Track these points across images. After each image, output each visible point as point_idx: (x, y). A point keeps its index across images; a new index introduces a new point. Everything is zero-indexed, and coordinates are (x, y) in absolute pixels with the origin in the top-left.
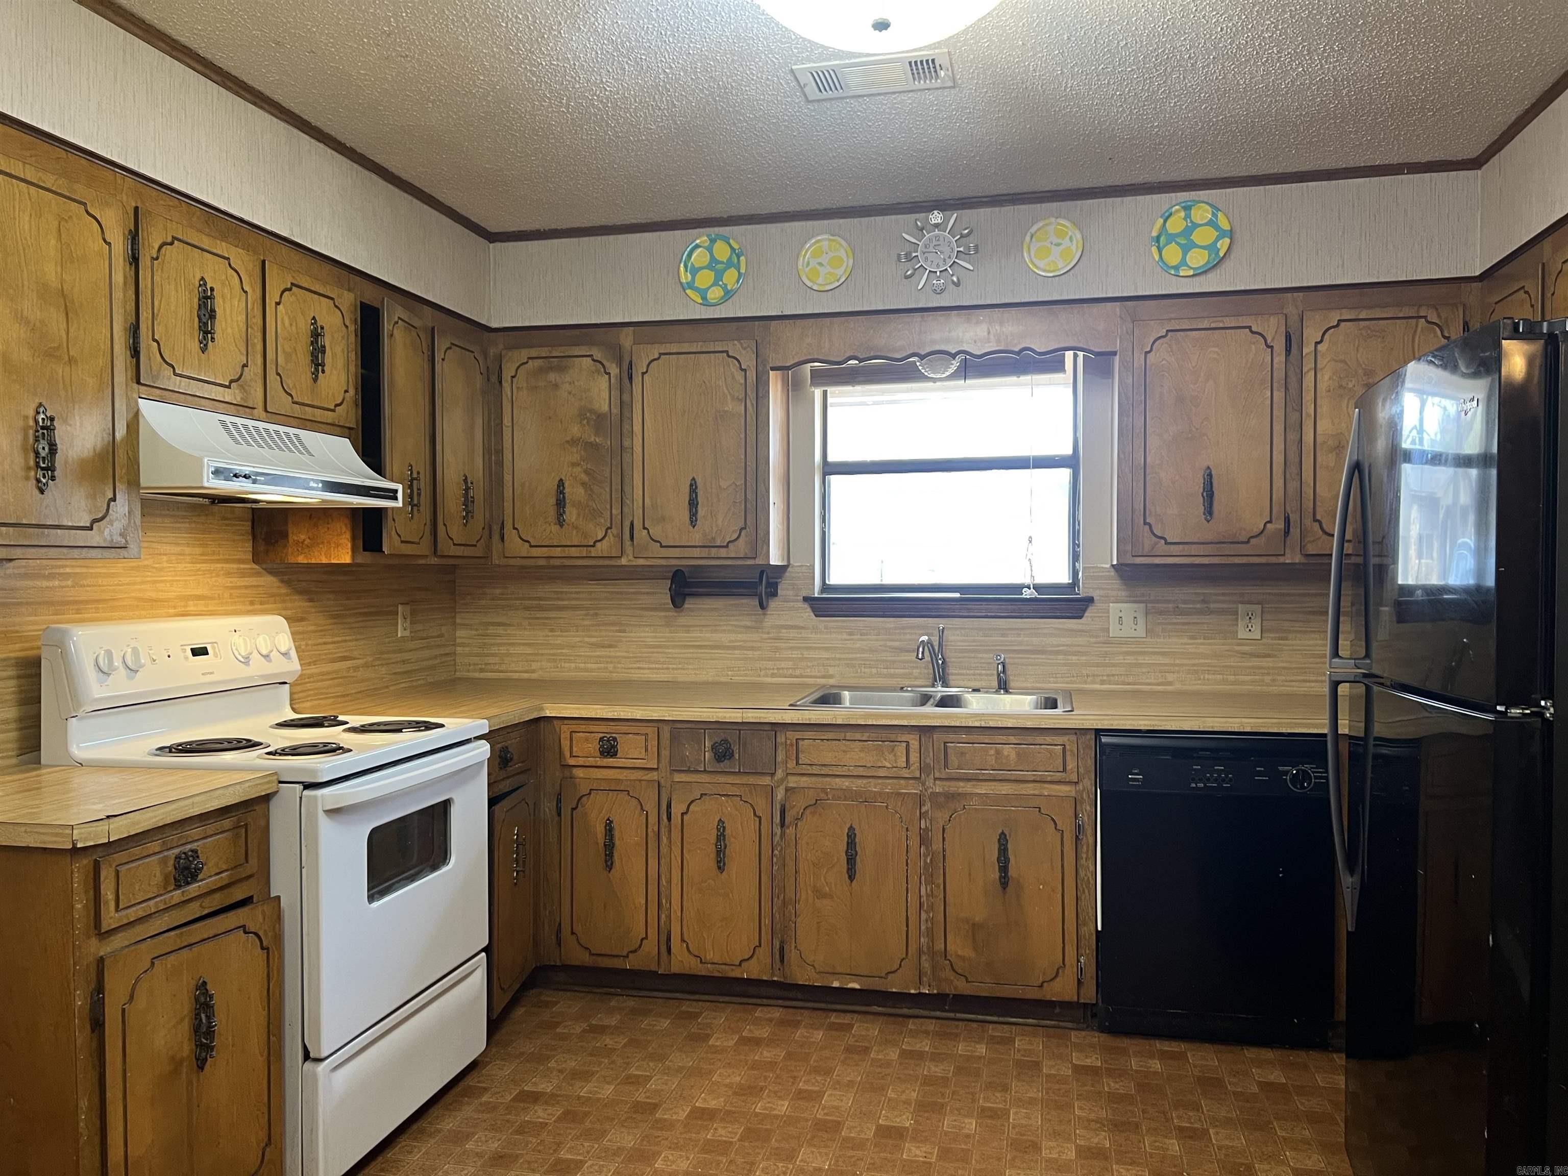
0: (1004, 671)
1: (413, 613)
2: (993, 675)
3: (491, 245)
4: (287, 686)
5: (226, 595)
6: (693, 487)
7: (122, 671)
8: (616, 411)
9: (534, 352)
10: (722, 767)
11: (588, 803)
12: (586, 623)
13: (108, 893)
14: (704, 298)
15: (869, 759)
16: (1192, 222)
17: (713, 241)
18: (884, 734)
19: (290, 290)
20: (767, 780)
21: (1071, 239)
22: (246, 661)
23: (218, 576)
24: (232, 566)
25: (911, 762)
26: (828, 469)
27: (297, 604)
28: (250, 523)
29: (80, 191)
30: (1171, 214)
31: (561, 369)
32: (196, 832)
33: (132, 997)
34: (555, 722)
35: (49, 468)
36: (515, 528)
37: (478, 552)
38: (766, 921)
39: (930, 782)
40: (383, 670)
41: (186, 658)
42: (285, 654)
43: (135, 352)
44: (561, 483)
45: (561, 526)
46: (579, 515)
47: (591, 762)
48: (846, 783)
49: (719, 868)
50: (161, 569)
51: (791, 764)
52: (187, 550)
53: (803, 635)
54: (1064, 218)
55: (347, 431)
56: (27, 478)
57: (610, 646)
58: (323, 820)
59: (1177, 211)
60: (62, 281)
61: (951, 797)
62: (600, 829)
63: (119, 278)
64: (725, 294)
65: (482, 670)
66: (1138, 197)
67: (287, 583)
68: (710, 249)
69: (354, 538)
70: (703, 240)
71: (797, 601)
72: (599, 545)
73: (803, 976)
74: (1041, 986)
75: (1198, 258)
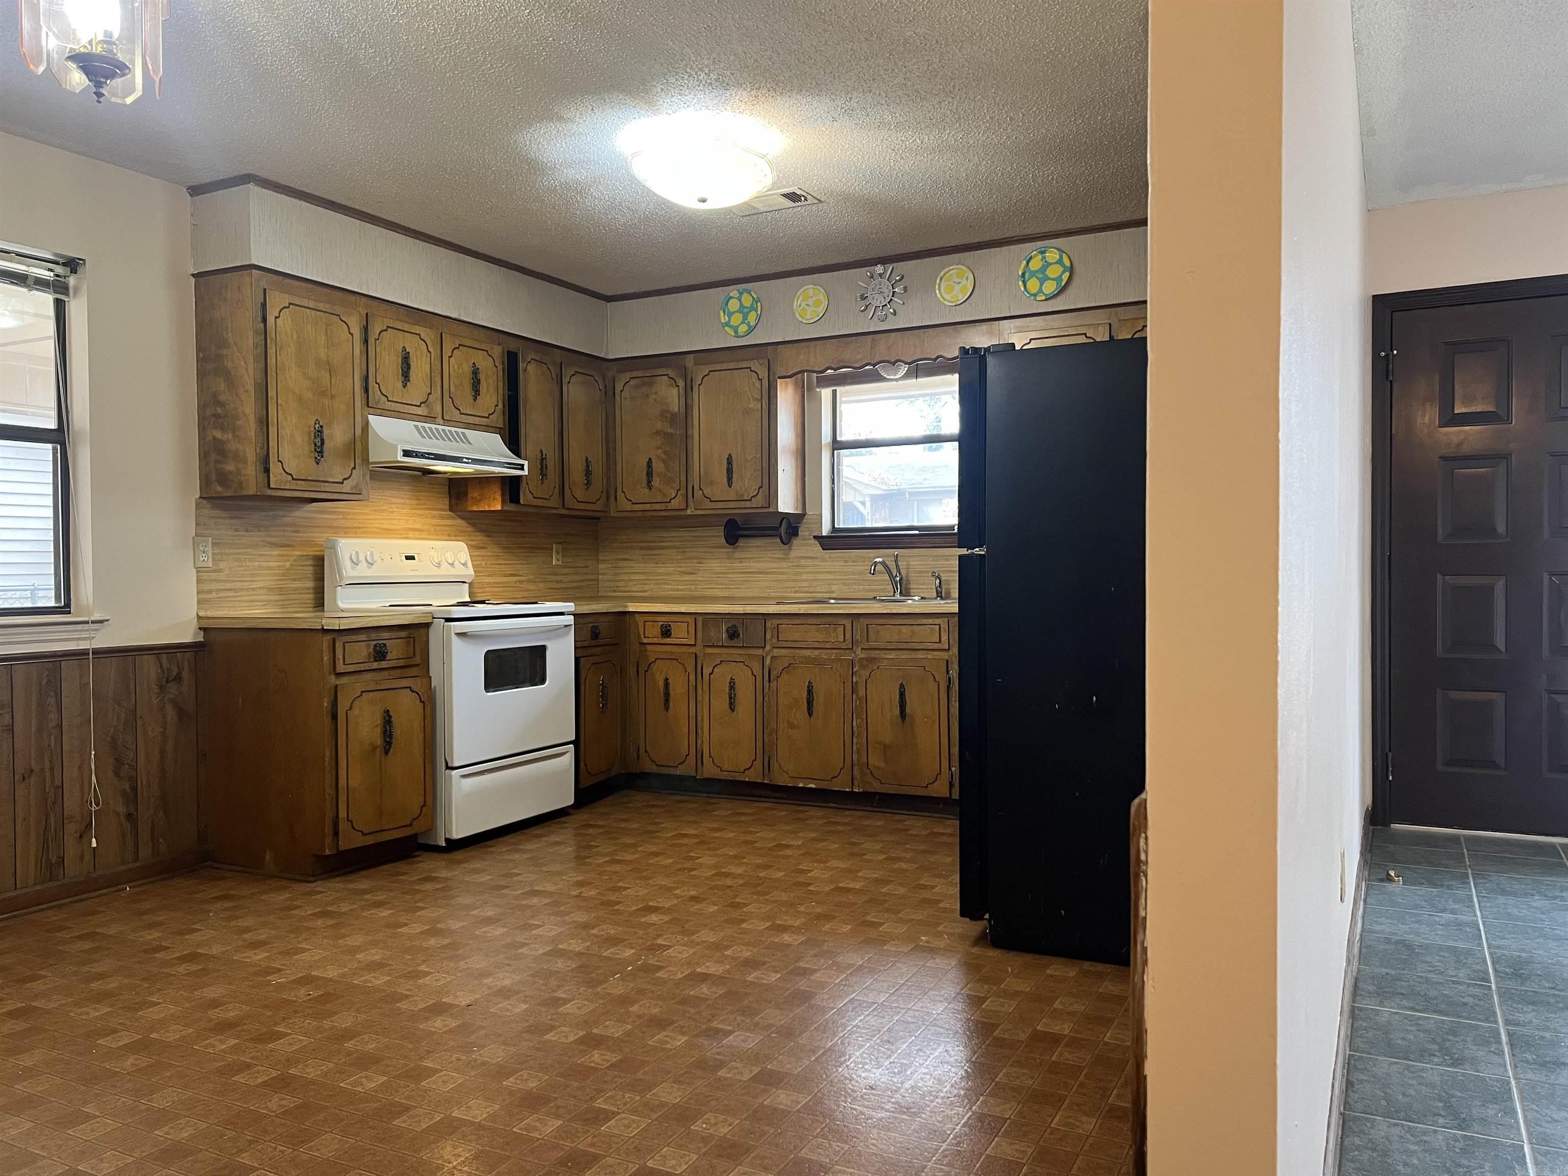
0: (940, 586)
1: (564, 550)
2: (931, 589)
3: (608, 304)
4: (467, 585)
5: (433, 529)
6: (730, 461)
7: (364, 563)
8: (683, 410)
9: (635, 374)
10: (732, 643)
11: (654, 667)
12: (678, 557)
13: (339, 654)
14: (736, 332)
15: (820, 637)
16: (1046, 262)
17: (741, 294)
18: (830, 619)
19: (458, 348)
20: (760, 652)
21: (967, 279)
22: (439, 565)
23: (427, 517)
24: (435, 512)
25: (846, 638)
26: (835, 446)
27: (479, 538)
28: (447, 487)
29: (338, 309)
30: (1031, 258)
31: (651, 384)
32: (386, 635)
33: (351, 708)
34: (636, 615)
35: (321, 453)
36: (623, 492)
37: (598, 507)
38: (760, 744)
39: (859, 651)
40: (542, 585)
41: (402, 561)
42: (465, 564)
43: (366, 391)
44: (650, 462)
45: (650, 489)
46: (660, 481)
47: (655, 640)
48: (807, 653)
49: (731, 709)
50: (393, 512)
51: (775, 641)
52: (408, 502)
53: (815, 563)
54: (963, 264)
55: (498, 430)
56: (311, 457)
57: (692, 573)
58: (455, 639)
59: (1036, 255)
60: (328, 356)
61: (871, 660)
62: (661, 684)
63: (357, 352)
64: (749, 328)
65: (615, 591)
66: (1011, 247)
67: (473, 525)
68: (740, 299)
69: (503, 495)
70: (734, 293)
71: (811, 539)
72: (672, 501)
73: (783, 780)
74: (927, 787)
75: (1050, 288)
